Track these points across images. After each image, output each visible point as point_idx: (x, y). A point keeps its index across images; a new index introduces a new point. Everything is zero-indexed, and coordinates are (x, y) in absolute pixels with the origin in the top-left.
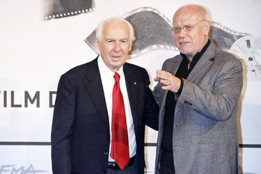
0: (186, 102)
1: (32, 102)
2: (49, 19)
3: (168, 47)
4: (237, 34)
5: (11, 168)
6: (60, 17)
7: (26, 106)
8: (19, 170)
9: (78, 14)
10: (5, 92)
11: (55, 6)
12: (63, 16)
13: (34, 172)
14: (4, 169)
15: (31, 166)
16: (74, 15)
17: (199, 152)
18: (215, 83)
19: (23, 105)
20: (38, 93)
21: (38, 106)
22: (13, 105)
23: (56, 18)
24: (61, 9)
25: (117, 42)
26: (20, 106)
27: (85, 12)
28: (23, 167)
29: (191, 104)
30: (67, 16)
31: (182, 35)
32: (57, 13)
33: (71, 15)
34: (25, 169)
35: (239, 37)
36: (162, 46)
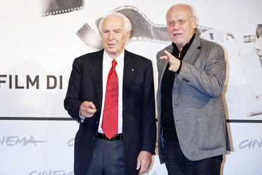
0: (184, 79)
1: (33, 84)
2: (47, 15)
3: (145, 39)
4: (202, 28)
5: (15, 139)
6: (56, 14)
7: (28, 87)
8: (22, 140)
9: (71, 11)
10: (11, 76)
11: (51, 5)
12: (59, 13)
13: (34, 142)
14: (10, 139)
15: (32, 137)
16: (68, 12)
17: (197, 124)
18: (205, 66)
19: (25, 87)
20: (37, 77)
21: (38, 87)
22: (17, 87)
23: (53, 14)
24: (57, 7)
25: (112, 32)
26: (23, 88)
27: (77, 9)
28: (25, 138)
29: (188, 81)
30: (62, 13)
31: (176, 28)
32: (54, 11)
33: (65, 12)
34: (27, 139)
35: (204, 31)
36: (140, 38)
